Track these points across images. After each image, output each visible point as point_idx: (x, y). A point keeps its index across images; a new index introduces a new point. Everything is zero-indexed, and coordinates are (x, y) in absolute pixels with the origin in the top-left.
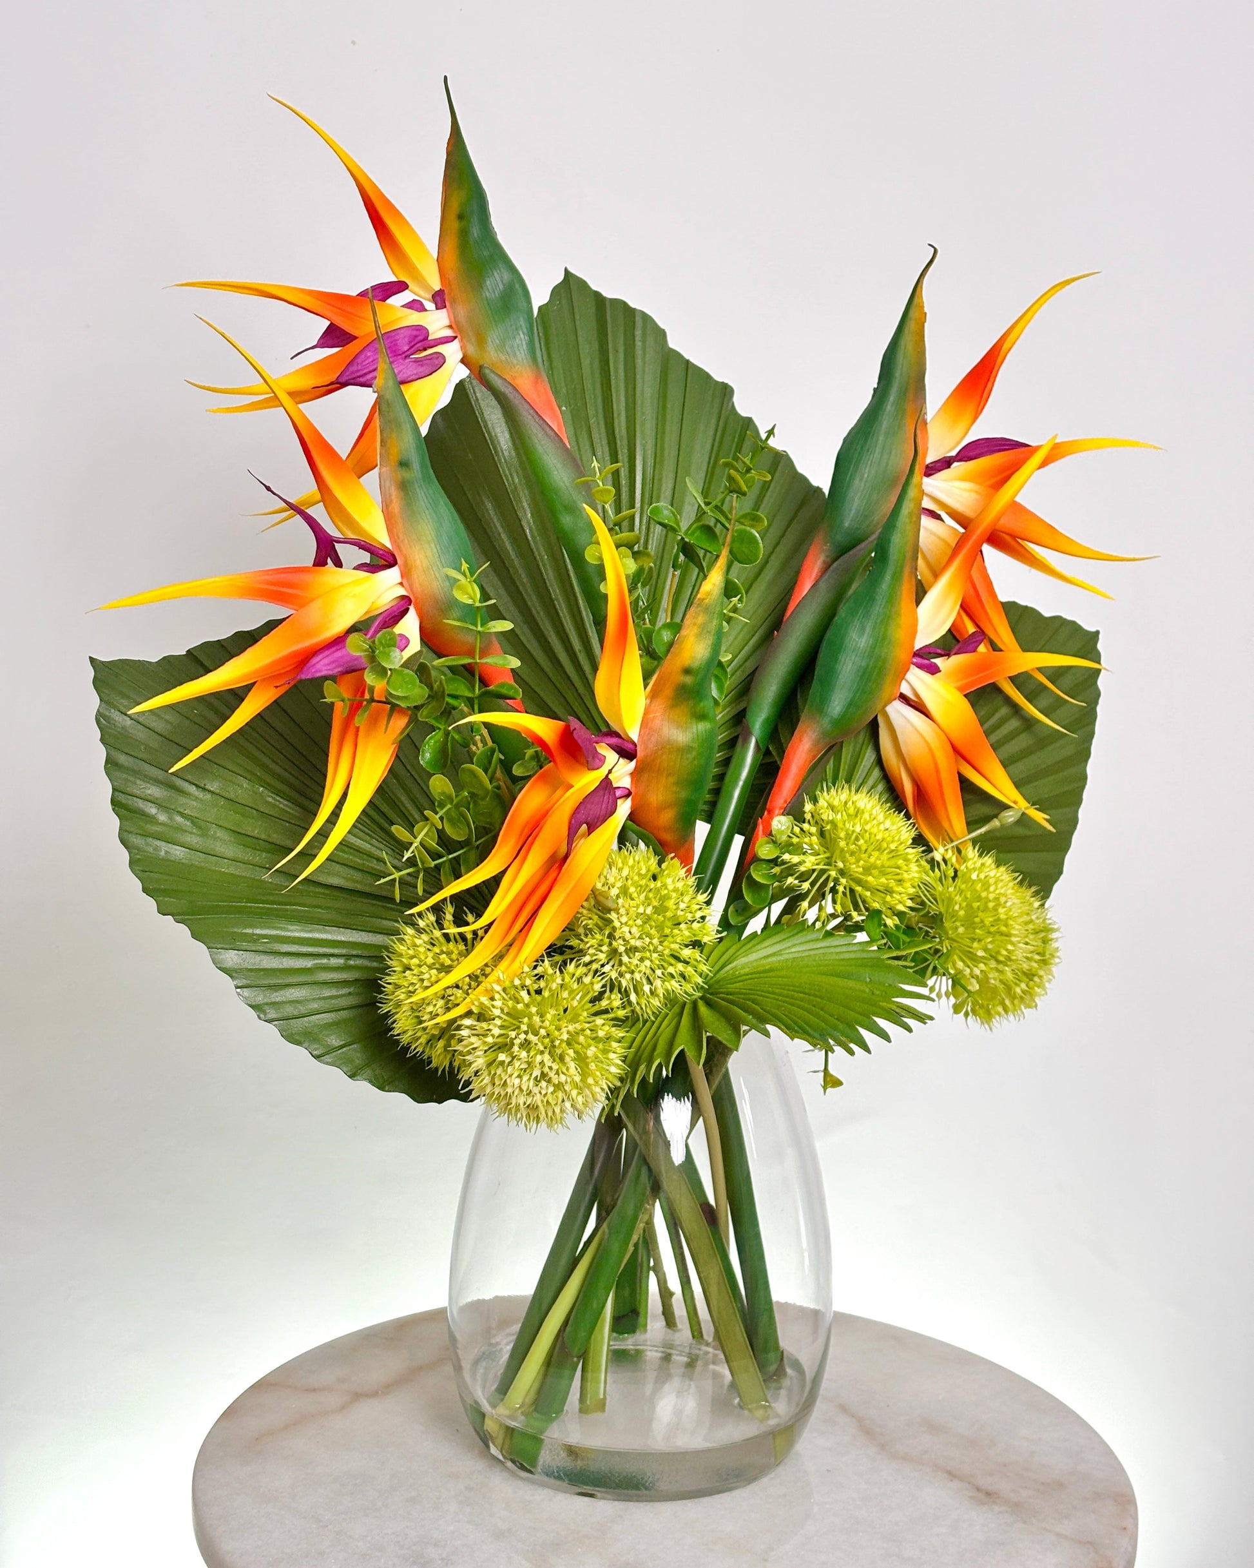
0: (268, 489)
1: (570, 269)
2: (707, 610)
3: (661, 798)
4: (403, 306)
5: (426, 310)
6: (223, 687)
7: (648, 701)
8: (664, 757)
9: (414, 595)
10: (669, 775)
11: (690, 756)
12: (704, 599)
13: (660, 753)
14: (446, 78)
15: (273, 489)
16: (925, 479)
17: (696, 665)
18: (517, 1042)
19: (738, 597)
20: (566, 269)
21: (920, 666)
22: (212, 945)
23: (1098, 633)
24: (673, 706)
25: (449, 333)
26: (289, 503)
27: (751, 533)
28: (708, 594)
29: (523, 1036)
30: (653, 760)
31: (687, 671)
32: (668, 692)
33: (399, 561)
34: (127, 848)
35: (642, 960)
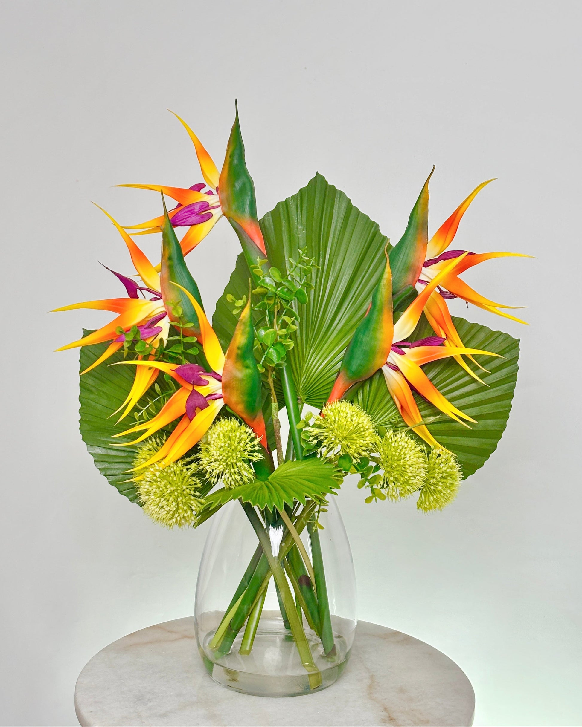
0: (107, 268)
1: (319, 172)
2: (244, 324)
3: (235, 399)
4: (205, 193)
5: (214, 195)
6: (89, 343)
7: (226, 360)
8: (234, 383)
9: (168, 311)
10: (237, 390)
11: (244, 383)
12: (242, 319)
13: (232, 381)
14: (236, 100)
15: (109, 268)
16: (423, 268)
17: (240, 346)
18: (152, 492)
19: (294, 317)
20: (317, 172)
21: (395, 351)
22: (88, 443)
23: (519, 340)
24: (236, 362)
25: (219, 204)
26: (115, 272)
27: (303, 291)
28: (244, 317)
29: (154, 490)
30: (230, 384)
31: (238, 348)
32: (234, 356)
33: (163, 298)
34: (81, 403)
35: (220, 465)
